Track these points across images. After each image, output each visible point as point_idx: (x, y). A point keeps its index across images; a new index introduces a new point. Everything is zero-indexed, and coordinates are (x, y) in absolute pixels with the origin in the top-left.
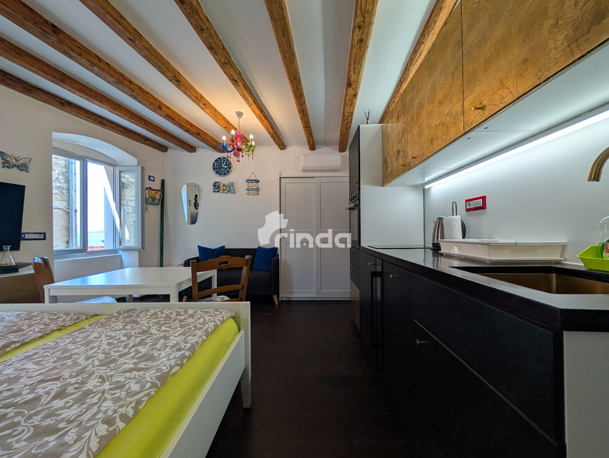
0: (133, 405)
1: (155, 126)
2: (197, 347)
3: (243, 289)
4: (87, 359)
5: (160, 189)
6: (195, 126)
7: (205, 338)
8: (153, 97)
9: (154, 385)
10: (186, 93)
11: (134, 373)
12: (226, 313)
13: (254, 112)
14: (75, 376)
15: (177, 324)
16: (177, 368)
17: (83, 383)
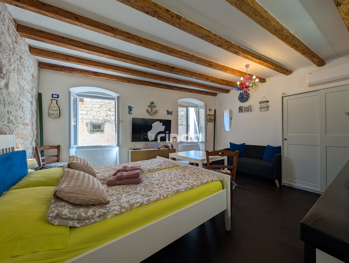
0: (167, 194)
1: (209, 86)
2: (195, 187)
3: (234, 169)
4: (167, 178)
5: (214, 114)
6: (226, 81)
7: (200, 184)
8: (205, 75)
9: (174, 192)
10: (216, 69)
11: (173, 186)
12: (216, 177)
13: (255, 62)
14: (163, 181)
15: (195, 176)
16: (184, 190)
17: (162, 184)
